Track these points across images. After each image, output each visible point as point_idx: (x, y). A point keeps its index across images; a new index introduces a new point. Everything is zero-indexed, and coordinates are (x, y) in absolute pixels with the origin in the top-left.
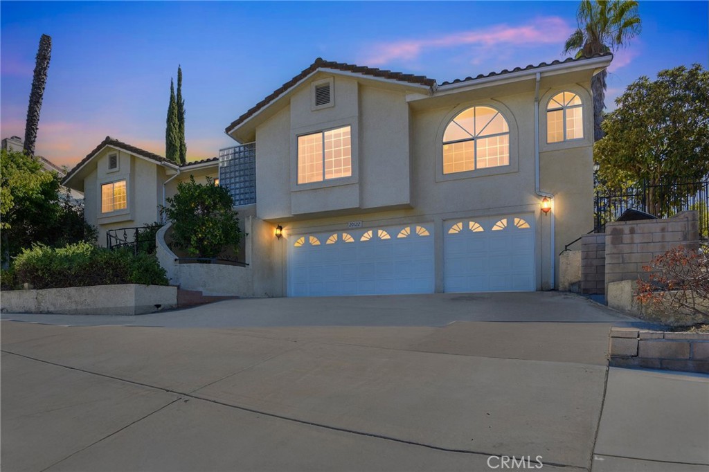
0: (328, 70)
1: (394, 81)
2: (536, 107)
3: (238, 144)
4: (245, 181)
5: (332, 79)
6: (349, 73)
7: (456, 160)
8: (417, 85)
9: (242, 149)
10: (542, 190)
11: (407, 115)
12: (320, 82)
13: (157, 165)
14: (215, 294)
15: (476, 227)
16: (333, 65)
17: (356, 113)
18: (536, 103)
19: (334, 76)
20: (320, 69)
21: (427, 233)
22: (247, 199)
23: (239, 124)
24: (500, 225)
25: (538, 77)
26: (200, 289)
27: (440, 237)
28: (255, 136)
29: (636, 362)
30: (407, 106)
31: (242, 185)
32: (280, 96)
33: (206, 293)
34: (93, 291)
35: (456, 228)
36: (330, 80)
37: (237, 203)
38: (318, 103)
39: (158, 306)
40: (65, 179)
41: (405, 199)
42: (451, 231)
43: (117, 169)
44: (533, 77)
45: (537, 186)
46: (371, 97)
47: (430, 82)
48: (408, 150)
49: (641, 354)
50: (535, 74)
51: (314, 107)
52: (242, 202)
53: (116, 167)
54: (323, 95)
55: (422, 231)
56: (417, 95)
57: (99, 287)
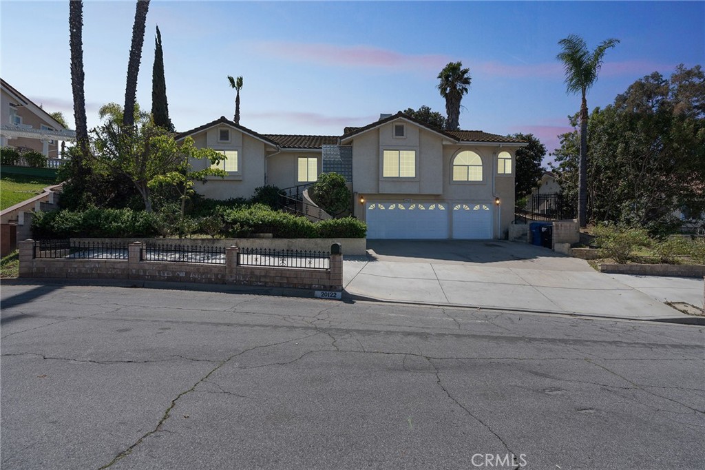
0: (406, 119)
2: (493, 156)
4: (342, 168)
7: (458, 175)
8: (452, 139)
10: (496, 194)
11: (441, 150)
12: (398, 124)
13: (265, 143)
15: (466, 207)
17: (418, 144)
18: (493, 154)
19: (406, 122)
20: (402, 118)
21: (443, 209)
23: (349, 136)
24: (477, 208)
25: (501, 146)
27: (450, 211)
30: (441, 146)
31: (339, 170)
35: (457, 208)
36: (404, 124)
38: (397, 135)
41: (438, 193)
42: (455, 209)
44: (498, 145)
45: (494, 192)
46: (424, 138)
47: (458, 139)
48: (442, 168)
51: (395, 137)
53: (228, 140)
54: (400, 131)
55: (441, 207)
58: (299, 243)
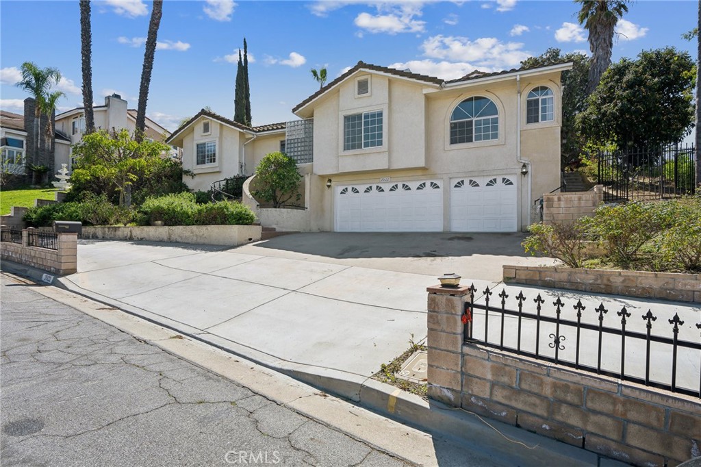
0: (367, 70)
1: (414, 80)
2: (519, 97)
3: (301, 119)
4: (305, 146)
5: (370, 76)
6: (382, 73)
8: (431, 83)
9: (303, 122)
10: (522, 158)
11: (424, 103)
12: (362, 78)
13: (240, 132)
14: (284, 230)
16: (371, 67)
17: (387, 101)
18: (519, 95)
19: (371, 74)
20: (361, 69)
22: (306, 159)
23: (302, 106)
25: (518, 78)
26: (274, 226)
27: (448, 190)
28: (313, 114)
29: (514, 281)
30: (424, 96)
31: (303, 148)
32: (333, 87)
33: (278, 230)
34: (209, 228)
36: (369, 77)
37: (299, 162)
38: (359, 94)
39: (250, 239)
40: (169, 139)
41: (422, 164)
43: (209, 133)
44: (514, 78)
45: (519, 155)
46: (398, 91)
47: (440, 82)
48: (424, 128)
49: (517, 277)
50: (516, 76)
51: (357, 96)
52: (302, 161)
53: (208, 131)
54: (363, 87)
56: (431, 89)
57: (213, 226)
58: (179, 231)
